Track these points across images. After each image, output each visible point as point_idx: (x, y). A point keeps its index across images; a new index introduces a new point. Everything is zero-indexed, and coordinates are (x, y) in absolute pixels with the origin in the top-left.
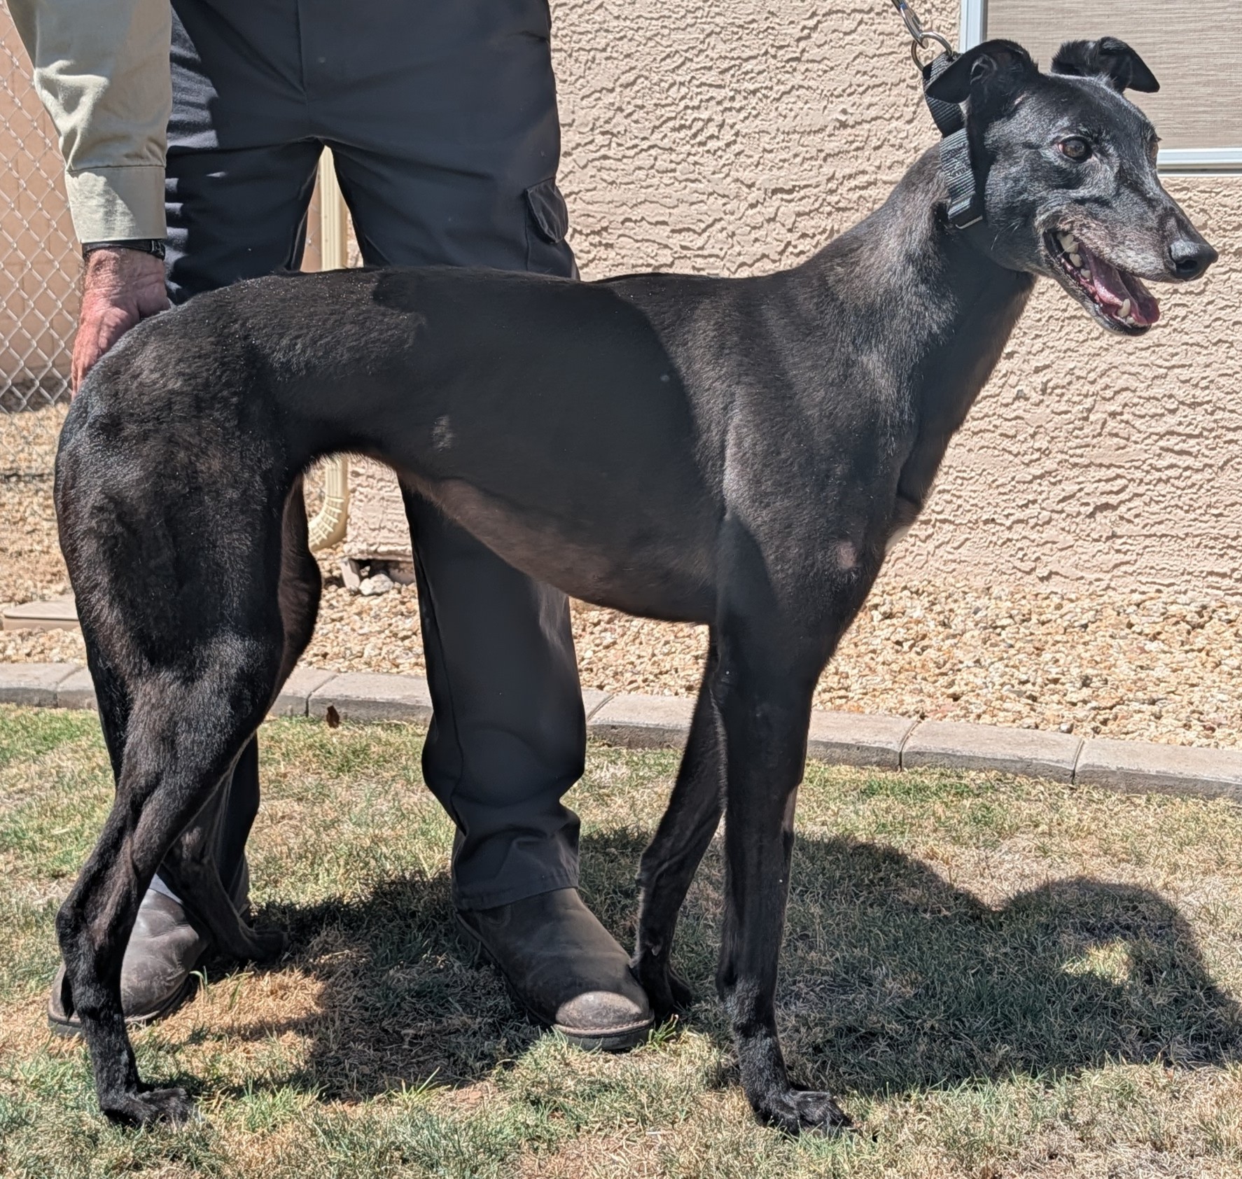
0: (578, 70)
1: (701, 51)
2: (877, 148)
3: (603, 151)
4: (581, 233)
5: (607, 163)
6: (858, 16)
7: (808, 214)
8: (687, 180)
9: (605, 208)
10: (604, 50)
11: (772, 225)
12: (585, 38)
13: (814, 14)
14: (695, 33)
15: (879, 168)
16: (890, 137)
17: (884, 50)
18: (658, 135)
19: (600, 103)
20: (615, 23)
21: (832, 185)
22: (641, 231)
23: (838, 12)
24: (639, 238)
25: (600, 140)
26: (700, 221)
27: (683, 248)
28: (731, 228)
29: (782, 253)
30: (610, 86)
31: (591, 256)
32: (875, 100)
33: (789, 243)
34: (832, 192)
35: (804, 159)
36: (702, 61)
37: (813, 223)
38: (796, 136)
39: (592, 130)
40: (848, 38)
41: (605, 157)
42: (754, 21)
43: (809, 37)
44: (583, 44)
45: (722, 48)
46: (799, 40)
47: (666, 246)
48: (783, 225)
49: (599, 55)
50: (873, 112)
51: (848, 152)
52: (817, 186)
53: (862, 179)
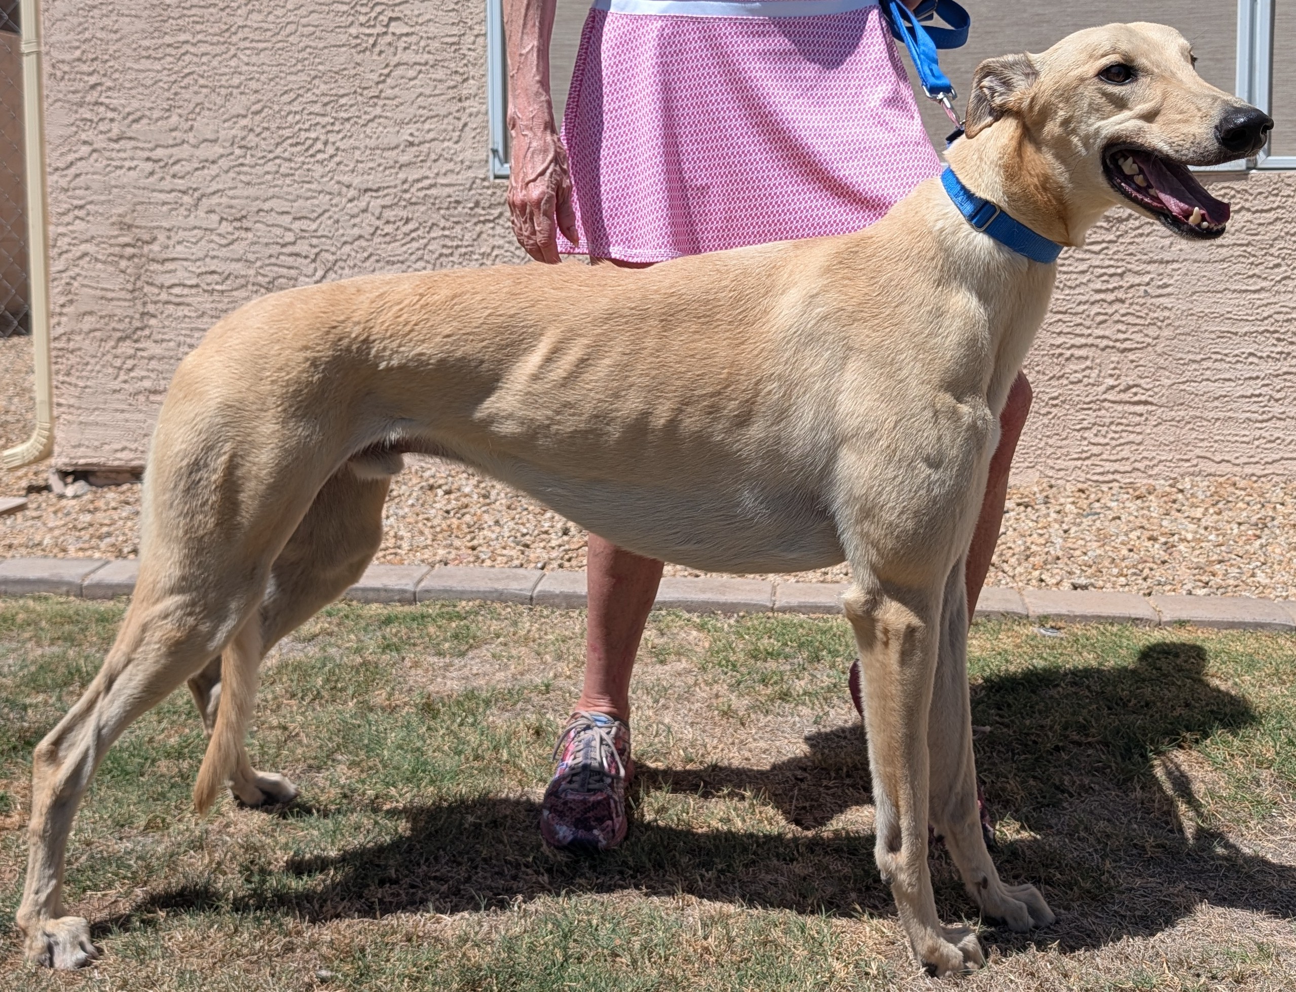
0: (219, 101)
1: (309, 90)
2: (435, 161)
3: (241, 160)
4: (227, 220)
5: (245, 169)
6: (418, 68)
7: (391, 206)
8: (303, 182)
9: (243, 202)
10: (238, 87)
11: (365, 215)
12: (224, 78)
13: (387, 65)
14: (303, 77)
15: (437, 174)
16: (444, 153)
17: (437, 92)
18: (279, 150)
19: (238, 126)
20: (245, 68)
21: (406, 186)
22: (271, 218)
23: (404, 64)
24: (270, 223)
25: (238, 152)
26: (314, 211)
27: (302, 230)
28: (336, 217)
29: (373, 234)
30: (243, 112)
31: (235, 237)
32: (432, 126)
33: (377, 228)
34: (406, 191)
35: (386, 168)
36: (309, 96)
37: (394, 213)
38: (379, 152)
39: (232, 144)
40: (412, 83)
41: (242, 165)
42: (345, 69)
43: (384, 81)
44: (223, 83)
45: (323, 88)
46: (378, 83)
47: (290, 230)
48: (373, 214)
49: (235, 91)
50: (431, 135)
51: (415, 163)
52: (395, 187)
53: (426, 183)
